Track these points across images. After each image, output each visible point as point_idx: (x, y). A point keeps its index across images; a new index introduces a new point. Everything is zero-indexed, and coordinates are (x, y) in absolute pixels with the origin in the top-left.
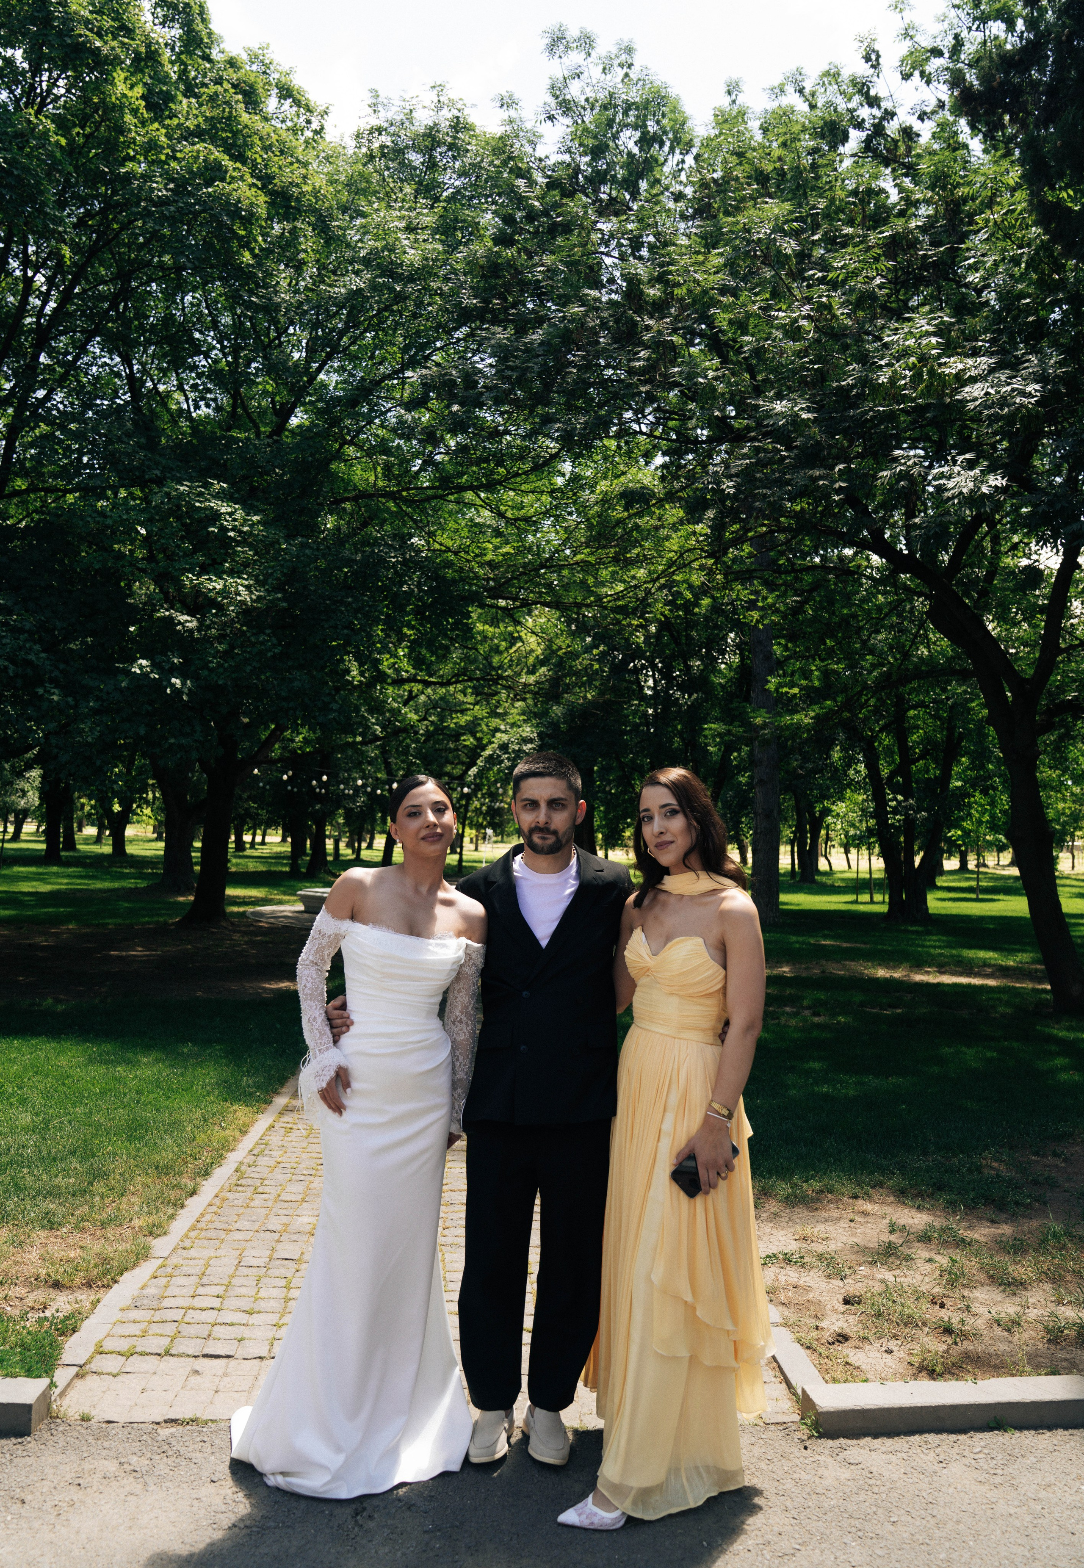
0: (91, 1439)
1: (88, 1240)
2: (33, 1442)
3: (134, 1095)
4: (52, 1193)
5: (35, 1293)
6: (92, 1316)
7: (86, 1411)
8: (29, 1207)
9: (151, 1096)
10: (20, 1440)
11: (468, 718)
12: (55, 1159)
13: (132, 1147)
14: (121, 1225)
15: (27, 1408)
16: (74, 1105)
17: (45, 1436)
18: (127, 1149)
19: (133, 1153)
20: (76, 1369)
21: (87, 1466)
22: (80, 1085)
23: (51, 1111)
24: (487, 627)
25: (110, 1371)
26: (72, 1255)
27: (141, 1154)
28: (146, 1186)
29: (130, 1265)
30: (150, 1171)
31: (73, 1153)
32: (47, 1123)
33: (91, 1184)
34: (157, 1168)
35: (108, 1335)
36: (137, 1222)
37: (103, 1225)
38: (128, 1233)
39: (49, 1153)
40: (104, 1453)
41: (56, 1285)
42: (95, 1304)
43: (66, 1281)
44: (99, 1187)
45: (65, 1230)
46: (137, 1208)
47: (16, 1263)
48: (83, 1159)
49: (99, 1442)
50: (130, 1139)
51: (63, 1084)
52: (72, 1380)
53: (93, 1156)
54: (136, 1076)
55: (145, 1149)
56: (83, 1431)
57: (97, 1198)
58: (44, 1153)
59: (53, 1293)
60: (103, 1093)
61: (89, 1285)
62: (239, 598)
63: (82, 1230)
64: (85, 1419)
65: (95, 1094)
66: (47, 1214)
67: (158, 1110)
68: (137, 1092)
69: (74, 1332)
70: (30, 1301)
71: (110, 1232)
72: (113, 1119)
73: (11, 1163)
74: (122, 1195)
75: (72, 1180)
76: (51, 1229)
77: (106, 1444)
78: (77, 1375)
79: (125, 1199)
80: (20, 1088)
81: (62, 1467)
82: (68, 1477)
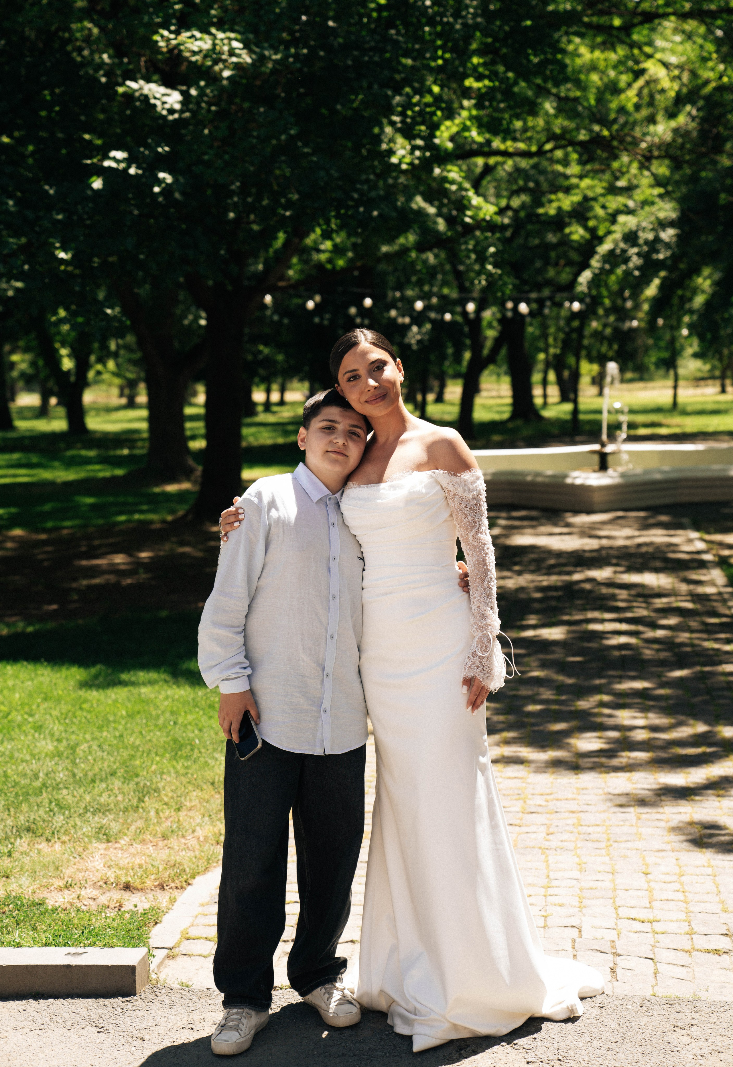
0: (194, 998)
1: (151, 849)
2: (140, 1001)
3: (168, 715)
4: (102, 810)
5: (108, 894)
6: (171, 911)
7: (184, 981)
8: (79, 823)
9: (190, 717)
10: (127, 999)
11: (576, 198)
12: (93, 781)
13: (179, 766)
14: (183, 836)
15: (132, 969)
16: (100, 728)
17: (151, 996)
18: (174, 767)
19: (183, 771)
20: (166, 951)
21: (196, 1017)
22: (101, 708)
23: (73, 737)
24: (597, 54)
25: (200, 953)
26: (138, 861)
27: (190, 771)
28: (202, 800)
29: (201, 869)
30: (205, 787)
31: (113, 774)
32: (73, 748)
33: (141, 800)
34: (213, 784)
35: (192, 925)
36: (200, 833)
37: (164, 837)
38: (192, 842)
39: (86, 775)
40: (210, 1007)
41: (127, 887)
42: (173, 901)
43: (136, 883)
44: (150, 803)
45: (122, 842)
46: (198, 820)
47: (79, 870)
48: (126, 779)
49: (203, 1001)
50: (175, 757)
51: (81, 709)
52: (164, 959)
53: (137, 776)
54: (167, 698)
55: (194, 767)
56: (188, 994)
57: (152, 813)
58: (80, 775)
59: (126, 895)
60: (131, 716)
61: (162, 887)
62: (234, 59)
63: (143, 842)
64: (185, 986)
65: (122, 717)
66: (101, 828)
67: (200, 730)
68: (172, 713)
69: (156, 923)
70: (103, 900)
71: (173, 842)
72: (150, 740)
73: (44, 785)
74: (179, 810)
75: (120, 798)
76: (108, 841)
77: (210, 1002)
78: (168, 956)
79: (182, 814)
80: (31, 715)
81: (172, 1017)
82: (180, 1024)
